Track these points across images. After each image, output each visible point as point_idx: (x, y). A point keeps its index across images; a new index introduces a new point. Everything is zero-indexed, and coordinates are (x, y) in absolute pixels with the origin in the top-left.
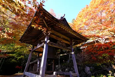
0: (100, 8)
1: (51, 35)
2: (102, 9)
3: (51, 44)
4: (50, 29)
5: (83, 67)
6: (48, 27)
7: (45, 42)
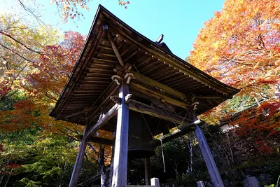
0: (252, 9)
1: (134, 84)
2: (256, 11)
3: (136, 106)
4: (130, 67)
5: (236, 180)
6: (125, 63)
7: (120, 101)
